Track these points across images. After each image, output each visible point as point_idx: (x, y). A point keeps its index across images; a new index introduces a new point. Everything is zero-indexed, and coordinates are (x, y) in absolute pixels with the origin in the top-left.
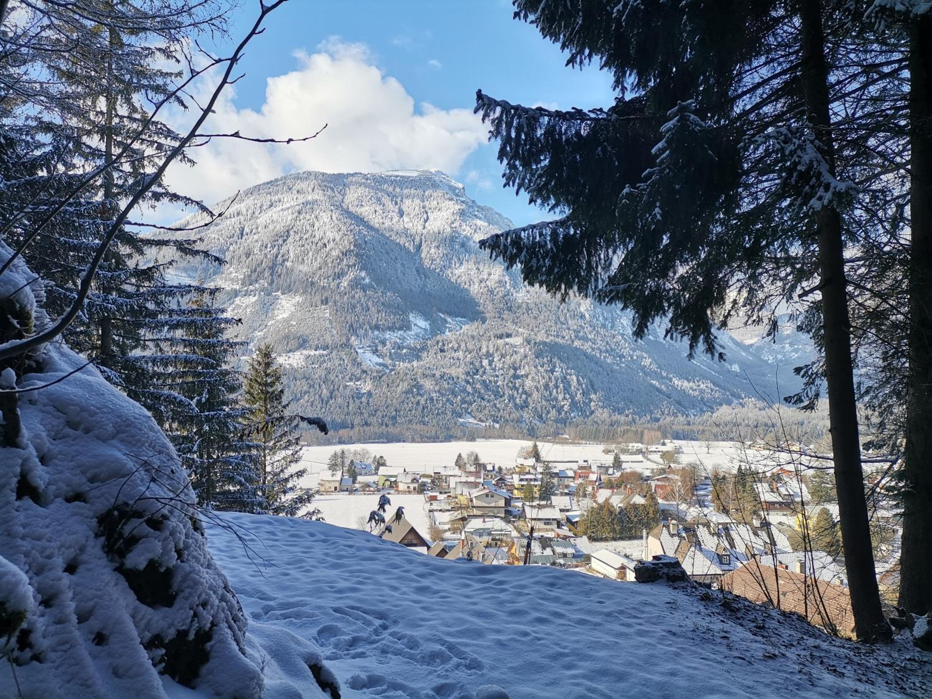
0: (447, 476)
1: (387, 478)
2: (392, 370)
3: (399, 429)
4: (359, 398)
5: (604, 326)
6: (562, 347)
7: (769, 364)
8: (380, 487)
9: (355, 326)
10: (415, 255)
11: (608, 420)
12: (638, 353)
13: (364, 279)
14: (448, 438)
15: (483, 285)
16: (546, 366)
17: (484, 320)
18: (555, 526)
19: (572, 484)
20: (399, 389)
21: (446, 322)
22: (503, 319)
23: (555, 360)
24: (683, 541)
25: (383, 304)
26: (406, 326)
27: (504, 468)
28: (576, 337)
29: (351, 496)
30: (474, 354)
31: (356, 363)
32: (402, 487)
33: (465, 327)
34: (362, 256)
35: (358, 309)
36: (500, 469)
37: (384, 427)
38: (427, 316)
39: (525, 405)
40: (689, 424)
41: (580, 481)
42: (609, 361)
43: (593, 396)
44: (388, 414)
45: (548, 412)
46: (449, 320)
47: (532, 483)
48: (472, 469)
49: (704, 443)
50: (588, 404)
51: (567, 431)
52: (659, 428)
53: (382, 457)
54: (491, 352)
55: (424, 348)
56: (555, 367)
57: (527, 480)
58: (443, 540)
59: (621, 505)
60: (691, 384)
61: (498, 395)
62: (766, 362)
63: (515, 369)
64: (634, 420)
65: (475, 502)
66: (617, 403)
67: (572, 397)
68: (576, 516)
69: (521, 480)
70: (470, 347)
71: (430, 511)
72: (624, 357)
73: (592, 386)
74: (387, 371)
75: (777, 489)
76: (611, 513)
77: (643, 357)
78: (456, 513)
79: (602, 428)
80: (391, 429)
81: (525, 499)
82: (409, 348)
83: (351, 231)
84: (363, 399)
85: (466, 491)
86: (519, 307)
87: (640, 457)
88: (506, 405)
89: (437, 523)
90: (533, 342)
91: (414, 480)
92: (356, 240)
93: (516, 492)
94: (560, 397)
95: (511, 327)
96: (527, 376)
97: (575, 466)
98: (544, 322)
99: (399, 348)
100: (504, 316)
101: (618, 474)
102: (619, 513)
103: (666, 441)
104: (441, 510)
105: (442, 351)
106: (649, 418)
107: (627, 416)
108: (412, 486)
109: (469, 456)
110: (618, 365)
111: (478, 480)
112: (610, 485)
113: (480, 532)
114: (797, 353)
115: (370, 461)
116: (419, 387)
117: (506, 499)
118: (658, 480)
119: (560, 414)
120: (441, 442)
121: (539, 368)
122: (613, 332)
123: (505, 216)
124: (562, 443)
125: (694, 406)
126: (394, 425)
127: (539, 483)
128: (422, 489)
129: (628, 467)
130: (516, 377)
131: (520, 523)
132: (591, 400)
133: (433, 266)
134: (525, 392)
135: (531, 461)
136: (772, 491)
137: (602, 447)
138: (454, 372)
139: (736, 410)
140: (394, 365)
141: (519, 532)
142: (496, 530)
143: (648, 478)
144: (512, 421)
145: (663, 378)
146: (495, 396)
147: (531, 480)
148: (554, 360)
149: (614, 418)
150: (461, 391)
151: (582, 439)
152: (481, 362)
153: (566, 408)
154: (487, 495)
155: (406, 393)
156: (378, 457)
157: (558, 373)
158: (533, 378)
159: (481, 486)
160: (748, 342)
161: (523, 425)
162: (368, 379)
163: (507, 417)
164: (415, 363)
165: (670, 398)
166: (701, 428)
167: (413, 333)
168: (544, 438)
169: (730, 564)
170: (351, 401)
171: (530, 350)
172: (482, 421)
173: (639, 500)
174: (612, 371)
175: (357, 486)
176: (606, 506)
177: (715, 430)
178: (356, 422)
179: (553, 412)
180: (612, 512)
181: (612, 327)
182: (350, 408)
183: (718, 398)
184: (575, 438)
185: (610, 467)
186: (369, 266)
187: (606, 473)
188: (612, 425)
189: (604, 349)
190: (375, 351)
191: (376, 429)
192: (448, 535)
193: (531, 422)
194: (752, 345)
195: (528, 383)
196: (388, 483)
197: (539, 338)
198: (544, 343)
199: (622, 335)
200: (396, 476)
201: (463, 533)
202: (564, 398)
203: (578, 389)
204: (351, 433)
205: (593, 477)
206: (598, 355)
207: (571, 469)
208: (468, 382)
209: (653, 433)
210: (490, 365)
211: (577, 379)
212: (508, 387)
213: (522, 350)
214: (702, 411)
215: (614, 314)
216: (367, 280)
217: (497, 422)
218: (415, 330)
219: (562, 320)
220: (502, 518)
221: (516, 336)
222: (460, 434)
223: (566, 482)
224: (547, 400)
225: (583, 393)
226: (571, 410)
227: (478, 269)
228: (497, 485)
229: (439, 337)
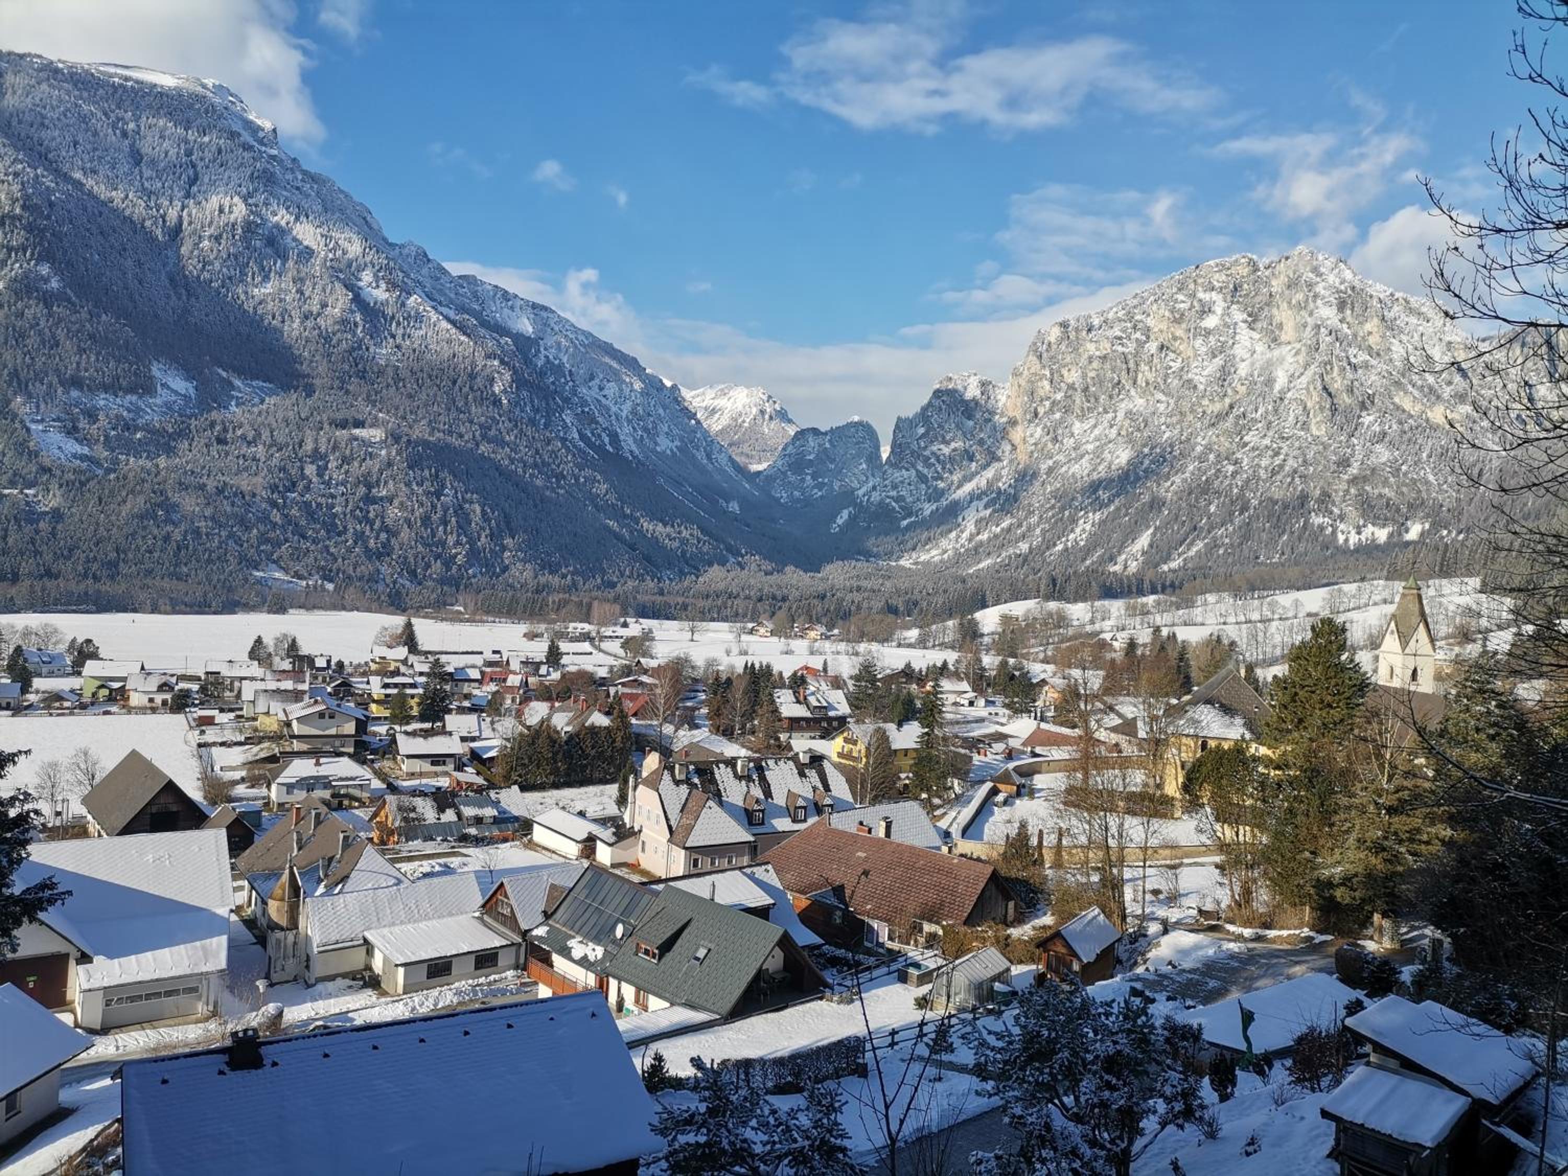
0: (233, 679)
1: (104, 683)
2: (108, 471)
3: (124, 586)
4: (31, 522)
5: (532, 422)
6: (456, 451)
7: (782, 505)
8: (87, 699)
9: (23, 375)
10: (166, 246)
11: (532, 584)
12: (588, 472)
13: (46, 280)
14: (230, 607)
15: (309, 324)
16: (427, 484)
17: (310, 391)
18: (450, 767)
19: (476, 692)
20: (125, 510)
21: (230, 384)
22: (347, 392)
23: (444, 474)
24: (694, 791)
25: (92, 337)
26: (145, 387)
27: (346, 663)
28: (484, 436)
29: (19, 721)
30: (286, 453)
31: (24, 449)
32: (136, 699)
33: (271, 401)
34: (42, 231)
35: (32, 341)
36: (340, 665)
37: (90, 581)
38: (190, 373)
39: (384, 552)
40: (661, 593)
41: (492, 687)
42: (539, 482)
43: (508, 541)
44: (101, 556)
45: (428, 566)
46: (238, 383)
47: (409, 691)
48: (286, 665)
49: (686, 625)
50: (498, 555)
51: (461, 598)
52: (616, 599)
53: (89, 641)
54: (323, 450)
55: (183, 433)
56: (443, 486)
57: (396, 685)
58: (230, 800)
59: (569, 729)
60: (669, 529)
61: (332, 529)
62: (777, 500)
63: (369, 487)
64: (574, 584)
65: (296, 728)
66: (548, 554)
67: (472, 542)
68: (491, 748)
69: (386, 686)
70: (281, 439)
71: (200, 745)
72: (564, 477)
73: (508, 523)
74: (100, 472)
75: (805, 698)
76: (553, 742)
77: (595, 480)
78: (256, 749)
79: (523, 597)
80: (106, 587)
81: (393, 719)
82: (147, 428)
83: (16, 175)
84: (42, 525)
85: (277, 707)
86: (381, 373)
87: (586, 646)
88: (350, 550)
89: (217, 768)
90: (405, 439)
91: (162, 687)
92: (27, 197)
93: (373, 707)
94: (451, 540)
95: (364, 410)
96: (390, 500)
97: (478, 660)
98: (426, 405)
99: (127, 427)
100: (351, 388)
101: (556, 676)
102: (567, 743)
103: (628, 620)
104: (223, 744)
105: (221, 441)
106: (599, 581)
107: (564, 576)
108: (159, 698)
109: (278, 641)
110: (553, 490)
111: (301, 687)
112: (547, 694)
113: (308, 784)
114: (820, 490)
115: (62, 648)
116: (170, 507)
117: (358, 721)
118: (623, 684)
119: (449, 569)
120: (215, 613)
121: (415, 487)
122: (548, 434)
123: (357, 198)
124: (451, 620)
125: (670, 566)
126: (112, 578)
127: (420, 691)
128: (180, 703)
129: (571, 663)
130: (369, 499)
131: (386, 765)
132: (504, 548)
133: (206, 275)
134: (385, 528)
135: (402, 652)
136: (798, 702)
137: (523, 628)
138: (244, 483)
139: (732, 574)
140: (116, 462)
141: (383, 780)
142: (341, 779)
143: (603, 682)
144: (360, 579)
145: (625, 516)
146: (328, 532)
147: (404, 685)
148: (441, 475)
149: (542, 580)
150: (259, 520)
151: (488, 613)
152: (302, 469)
153: (460, 559)
154: (321, 715)
155: (142, 517)
156: (80, 640)
157: (448, 497)
158: (402, 503)
159: (306, 697)
160: (755, 467)
161: (381, 587)
162: (54, 486)
163: (350, 571)
164: (162, 462)
165: (634, 550)
166: (680, 600)
167: (158, 401)
168: (419, 610)
169: (763, 823)
170: (12, 527)
171: (399, 453)
172: (301, 577)
173: (599, 719)
174: (542, 501)
175: (32, 698)
176: (543, 731)
177: (701, 603)
178: (24, 568)
179: (437, 567)
180: (555, 742)
181: (546, 426)
182: (10, 541)
183: (708, 553)
184: (474, 613)
185: (542, 663)
186: (59, 255)
187: (536, 672)
188: (538, 591)
189: (531, 460)
190: (72, 431)
191: (72, 586)
192: (241, 790)
193: (395, 582)
194: (759, 473)
195: (394, 513)
196: (104, 692)
197: (416, 434)
198: (426, 444)
199: (564, 440)
200: (124, 679)
201: (274, 787)
202: (458, 543)
203: (483, 529)
204: (13, 591)
205: (514, 680)
206: (520, 470)
207: (473, 667)
208: (274, 504)
209: (607, 606)
210: (320, 475)
211: (483, 511)
212: (354, 517)
213: (383, 452)
214: (682, 574)
215: (552, 403)
216: (54, 284)
217: (331, 581)
218: (162, 397)
219: (460, 404)
220: (350, 756)
221: (372, 426)
222: (255, 600)
223: (466, 688)
224: (425, 545)
225: (492, 535)
226: (469, 564)
227: (300, 292)
228: (335, 693)
229: (214, 415)
